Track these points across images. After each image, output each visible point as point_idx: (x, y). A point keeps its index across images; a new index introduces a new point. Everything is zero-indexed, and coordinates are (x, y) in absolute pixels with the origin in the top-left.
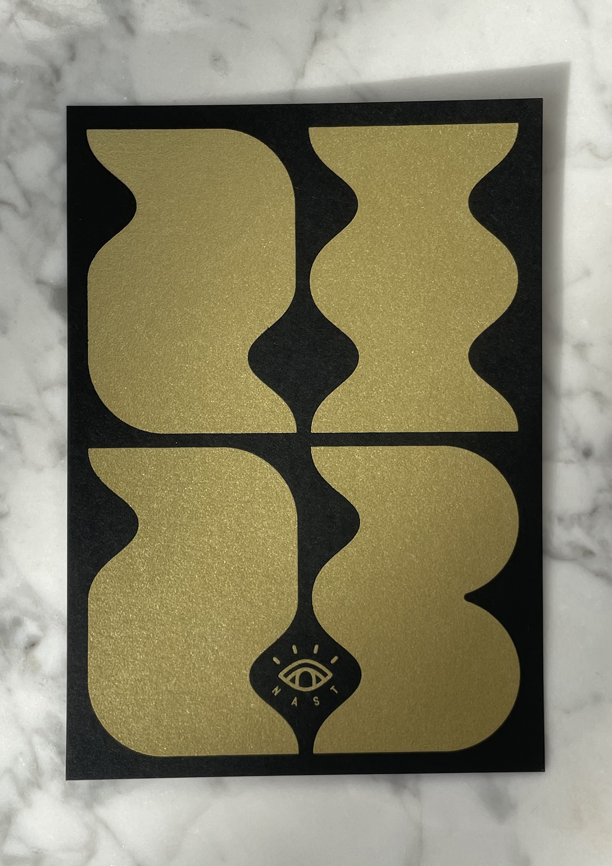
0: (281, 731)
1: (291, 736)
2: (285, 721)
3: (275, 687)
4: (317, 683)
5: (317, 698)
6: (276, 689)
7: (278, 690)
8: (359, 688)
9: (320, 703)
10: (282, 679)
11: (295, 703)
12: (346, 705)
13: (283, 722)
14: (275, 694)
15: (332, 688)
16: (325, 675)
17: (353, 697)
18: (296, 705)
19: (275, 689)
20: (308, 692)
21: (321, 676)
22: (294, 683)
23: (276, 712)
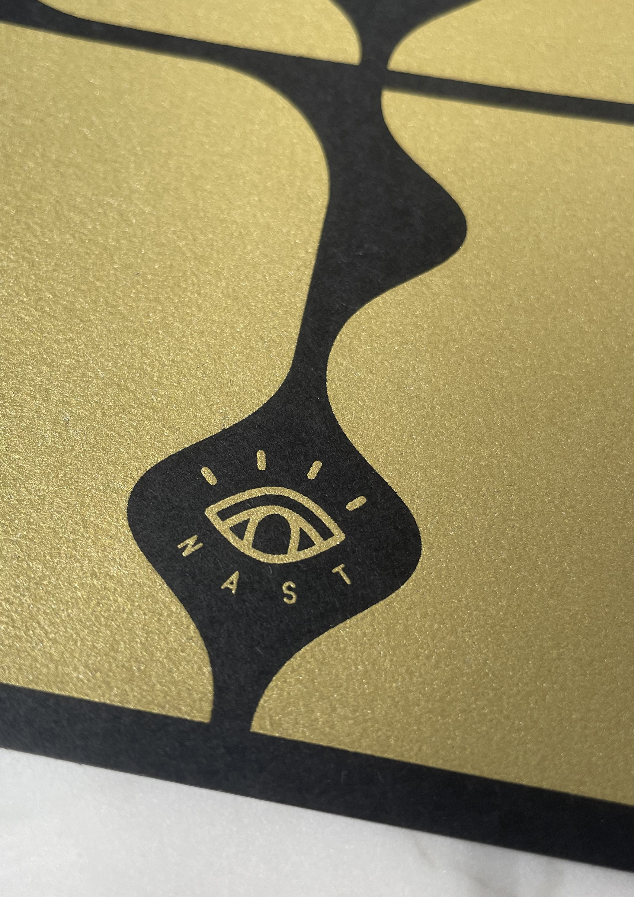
0: (176, 651)
1: (200, 668)
2: (193, 626)
3: (189, 537)
4: (300, 549)
5: (293, 585)
6: (190, 541)
7: (195, 544)
8: (409, 584)
9: (297, 600)
10: (212, 520)
11: (231, 587)
12: (369, 618)
13: (188, 627)
14: (184, 554)
15: (338, 569)
16: (326, 534)
17: (391, 602)
18: (233, 592)
19: (187, 541)
20: (273, 565)
21: (313, 534)
22: (241, 537)
23: (175, 600)
